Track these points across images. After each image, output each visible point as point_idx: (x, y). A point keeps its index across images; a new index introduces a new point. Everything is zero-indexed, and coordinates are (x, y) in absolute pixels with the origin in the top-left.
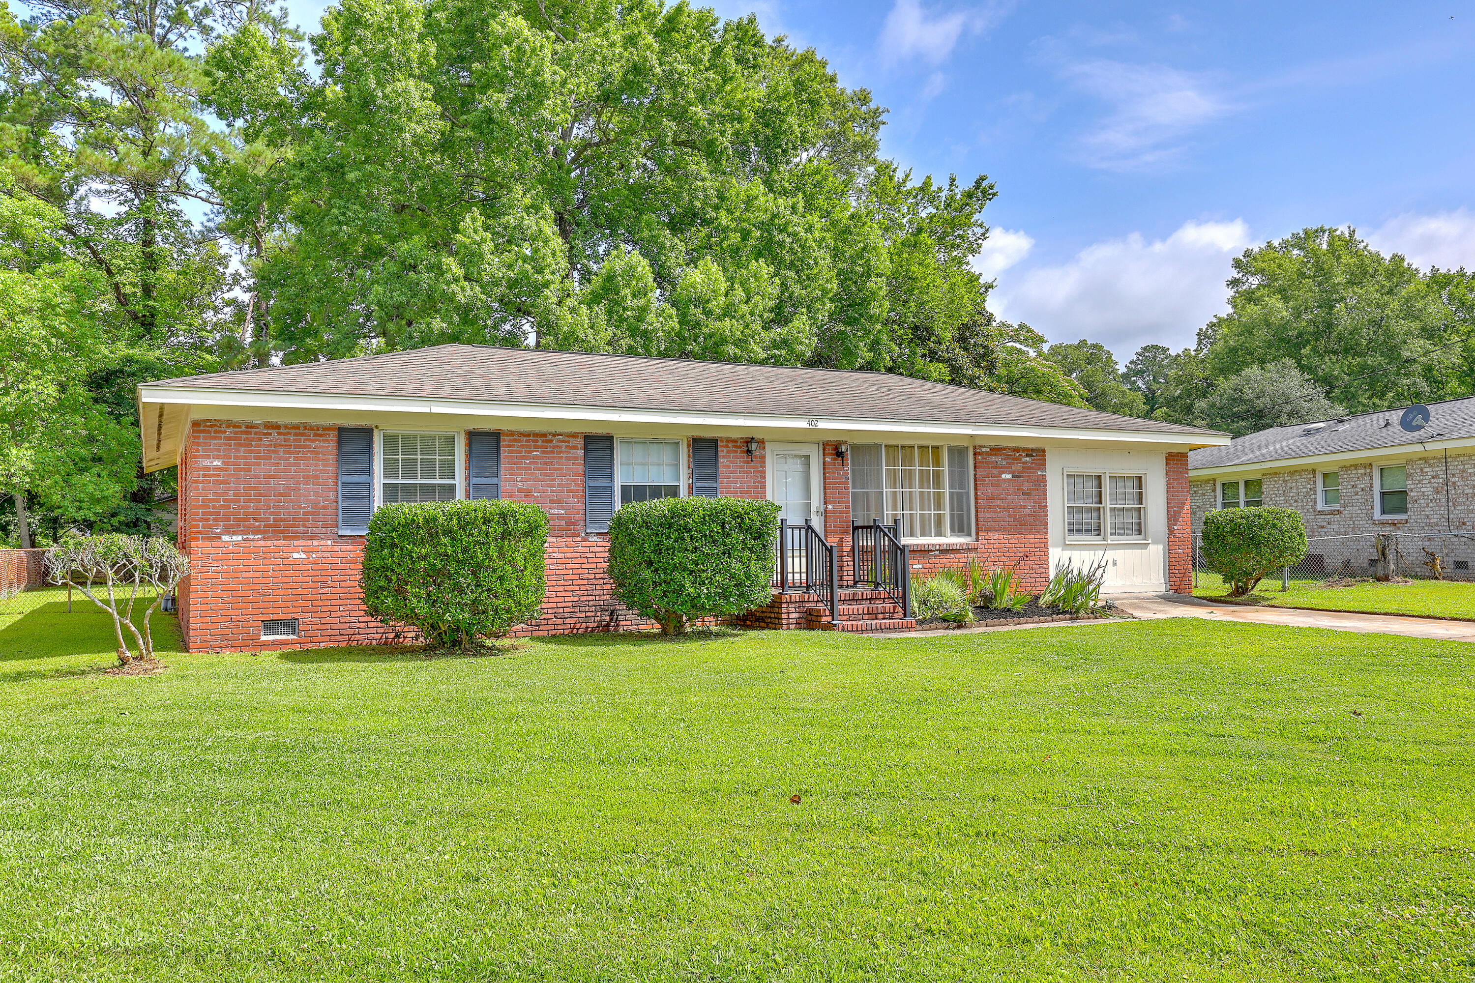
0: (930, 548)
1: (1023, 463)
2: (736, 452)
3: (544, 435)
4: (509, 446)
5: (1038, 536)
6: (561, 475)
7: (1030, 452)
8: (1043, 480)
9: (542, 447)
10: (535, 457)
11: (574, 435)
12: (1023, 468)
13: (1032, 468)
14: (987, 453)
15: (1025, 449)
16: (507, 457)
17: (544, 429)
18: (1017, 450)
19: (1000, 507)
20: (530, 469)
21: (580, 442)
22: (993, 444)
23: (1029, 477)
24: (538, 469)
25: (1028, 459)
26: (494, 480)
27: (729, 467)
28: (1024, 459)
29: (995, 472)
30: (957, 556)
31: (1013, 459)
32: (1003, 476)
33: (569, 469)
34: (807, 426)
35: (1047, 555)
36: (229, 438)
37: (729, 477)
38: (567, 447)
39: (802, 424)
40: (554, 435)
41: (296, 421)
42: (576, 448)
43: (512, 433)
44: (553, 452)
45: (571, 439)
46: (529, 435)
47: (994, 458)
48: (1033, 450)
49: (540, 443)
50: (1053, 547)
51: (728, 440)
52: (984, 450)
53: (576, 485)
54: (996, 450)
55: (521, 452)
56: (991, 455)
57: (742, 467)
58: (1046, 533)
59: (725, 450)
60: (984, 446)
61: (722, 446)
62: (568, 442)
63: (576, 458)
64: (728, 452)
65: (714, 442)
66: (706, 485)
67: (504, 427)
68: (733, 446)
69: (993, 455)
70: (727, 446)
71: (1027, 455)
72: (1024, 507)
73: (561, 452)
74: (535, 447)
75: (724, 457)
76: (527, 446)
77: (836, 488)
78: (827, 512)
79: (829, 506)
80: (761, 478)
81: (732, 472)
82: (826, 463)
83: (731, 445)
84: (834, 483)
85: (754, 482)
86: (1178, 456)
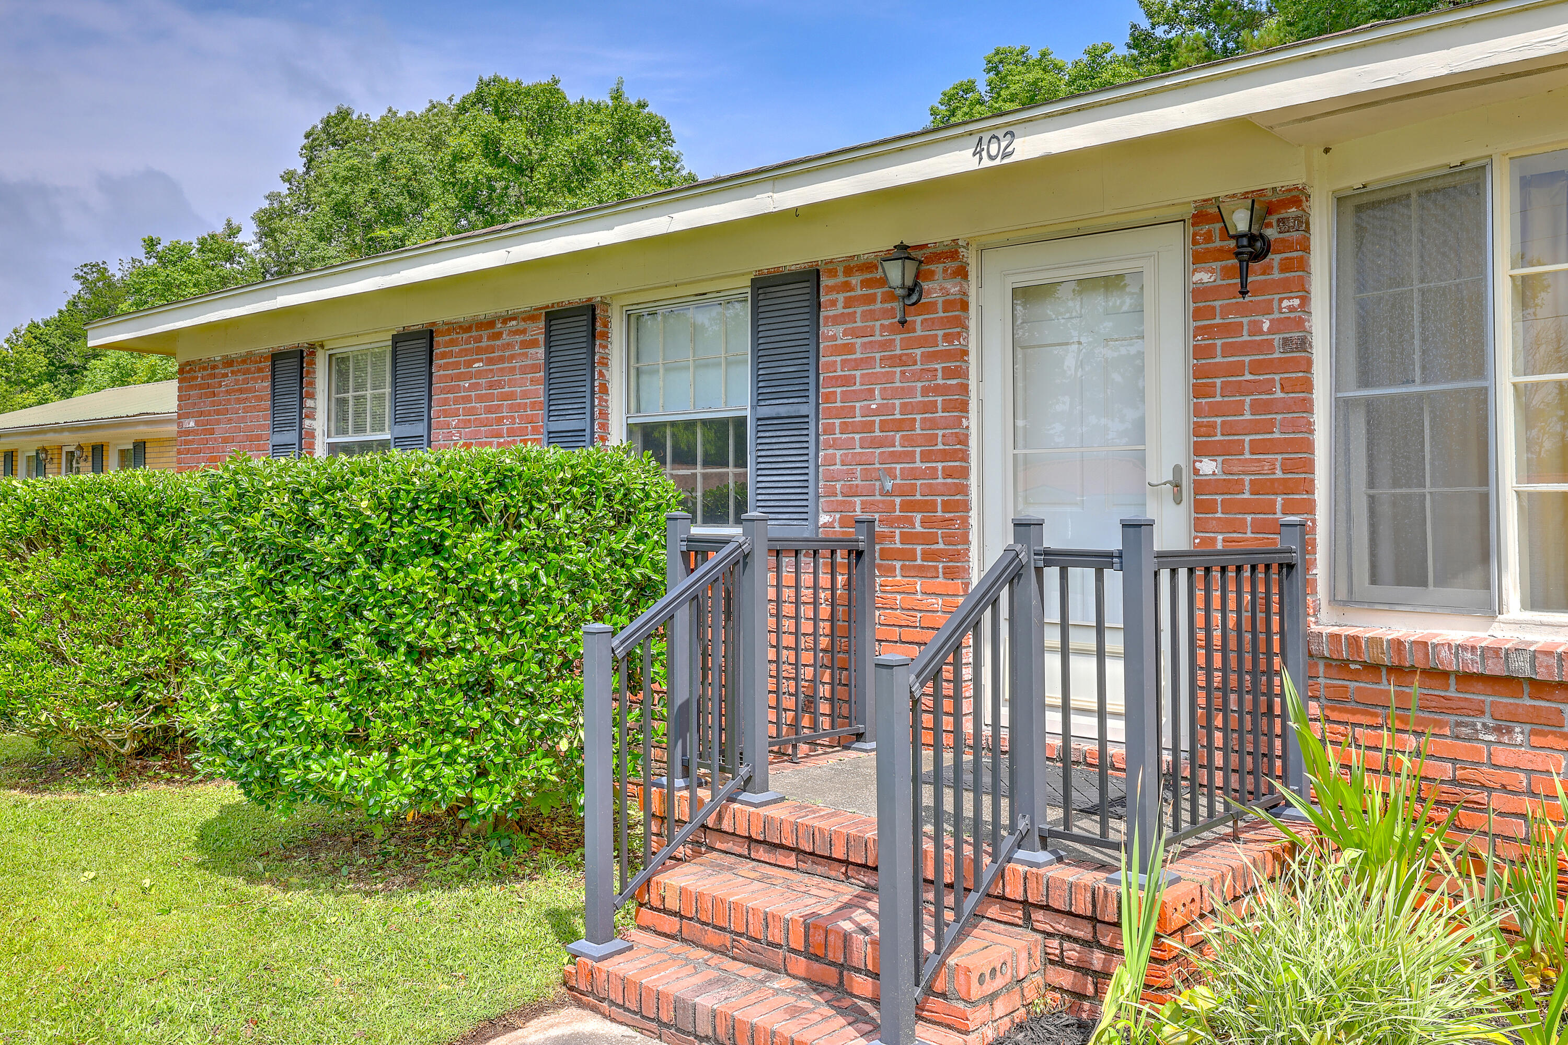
2: (871, 299)
3: (491, 324)
4: (442, 356)
6: (511, 408)
9: (486, 350)
10: (479, 374)
11: (531, 317)
16: (442, 379)
17: (490, 311)
20: (467, 399)
21: (537, 330)
24: (480, 398)
26: (420, 429)
27: (849, 349)
33: (525, 395)
34: (978, 163)
36: (200, 387)
37: (848, 381)
38: (523, 344)
40: (505, 320)
42: (533, 344)
43: (449, 328)
44: (502, 359)
45: (529, 325)
46: (468, 329)
49: (484, 344)
51: (852, 266)
53: (535, 424)
55: (457, 365)
57: (886, 345)
59: (841, 297)
61: (831, 289)
62: (524, 332)
63: (535, 368)
64: (848, 303)
65: (812, 278)
66: (783, 411)
67: (439, 318)
68: (866, 284)
70: (847, 287)
73: (512, 357)
74: (479, 351)
75: (836, 320)
76: (466, 352)
77: (1242, 389)
78: (1201, 486)
79: (1208, 467)
80: (949, 373)
81: (858, 364)
82: (1199, 293)
83: (855, 280)
84: (1237, 369)
85: (925, 391)
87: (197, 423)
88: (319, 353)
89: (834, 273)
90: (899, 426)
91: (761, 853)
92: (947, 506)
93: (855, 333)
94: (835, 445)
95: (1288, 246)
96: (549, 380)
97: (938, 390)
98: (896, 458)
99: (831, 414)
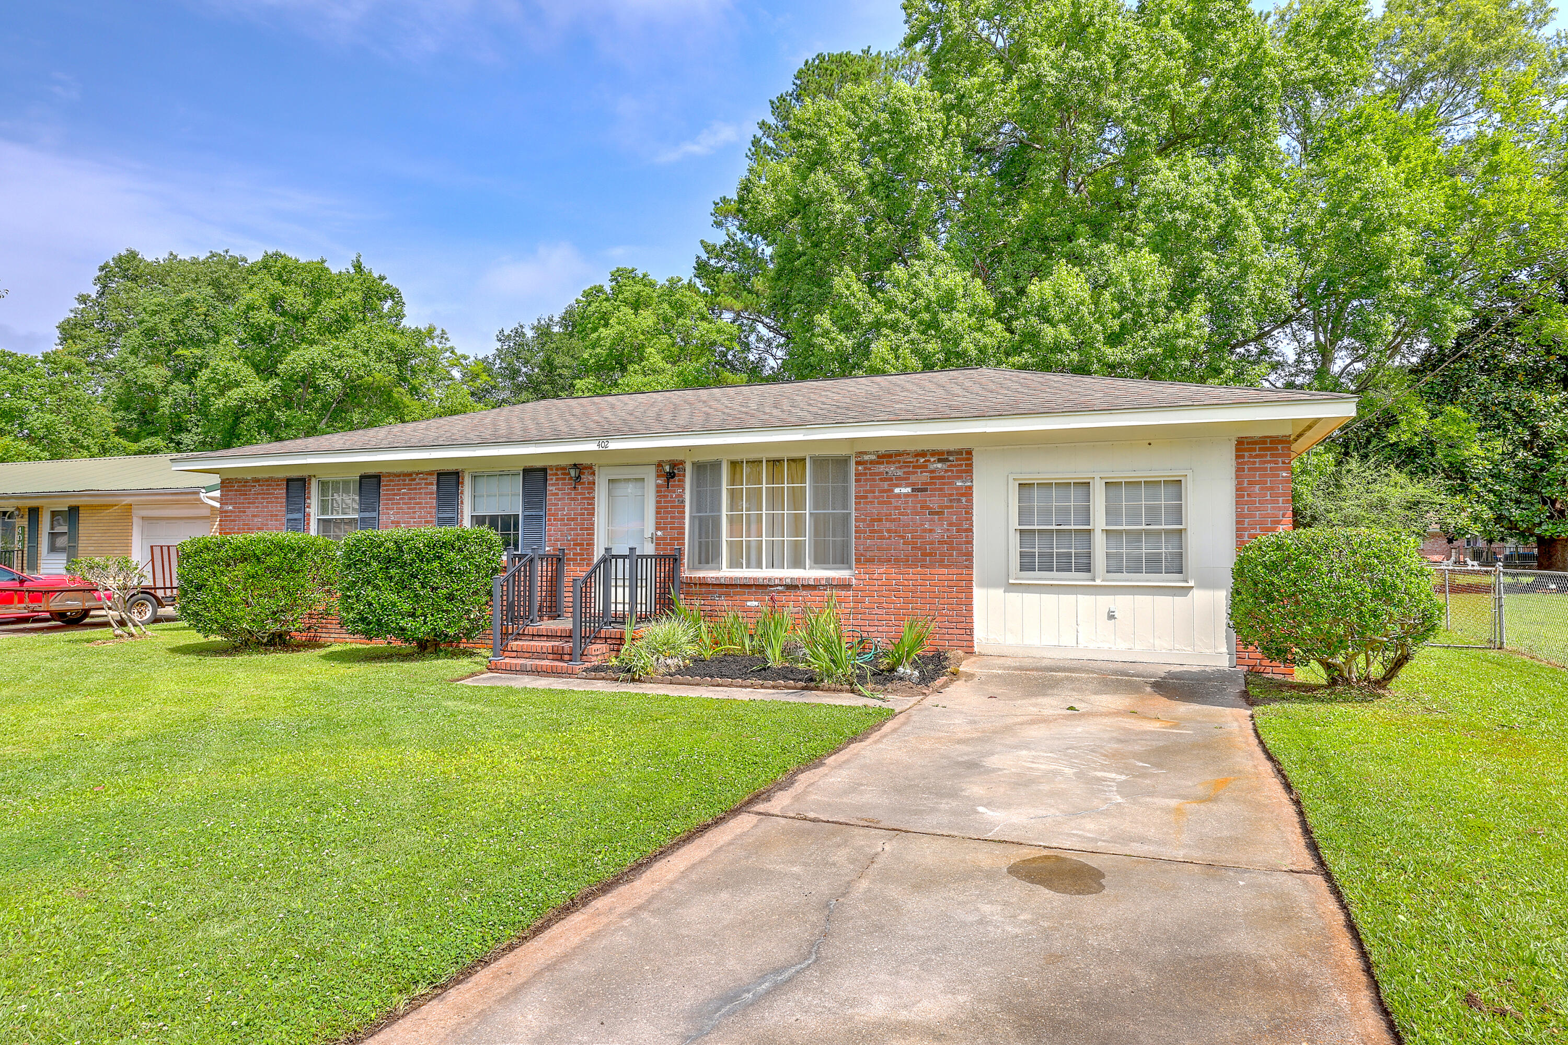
0: (766, 582)
1: (932, 472)
2: (564, 479)
3: (410, 475)
4: (386, 485)
5: (955, 571)
6: (420, 508)
7: (942, 456)
8: (968, 492)
9: (408, 485)
10: (404, 494)
11: (430, 473)
12: (931, 478)
13: (949, 477)
14: (872, 462)
15: (934, 453)
16: (385, 495)
17: (410, 470)
18: (923, 454)
19: (889, 531)
20: (399, 504)
21: (434, 479)
22: (882, 449)
23: (941, 490)
24: (405, 504)
25: (939, 465)
26: (374, 514)
27: (557, 494)
28: (932, 467)
29: (886, 485)
30: (813, 593)
31: (914, 467)
32: (897, 490)
33: (426, 503)
34: (597, 448)
35: (970, 597)
36: (236, 491)
37: (556, 505)
38: (426, 484)
39: (592, 446)
40: (417, 474)
41: (267, 476)
42: (432, 484)
43: (389, 475)
44: (415, 489)
45: (429, 477)
46: (399, 476)
47: (882, 468)
48: (949, 453)
49: (407, 482)
50: (988, 584)
51: (558, 468)
52: (866, 458)
53: (431, 517)
54: (886, 457)
55: (393, 490)
56: (878, 463)
57: (569, 494)
58: (970, 567)
59: (554, 478)
60: (865, 453)
61: (551, 475)
62: (426, 478)
63: (432, 493)
64: (557, 479)
65: (544, 470)
66: (534, 513)
67: (384, 470)
68: (562, 474)
69: (883, 463)
70: (556, 474)
71: (940, 461)
72: (931, 531)
73: (421, 489)
74: (404, 485)
75: (552, 485)
76: (398, 485)
77: (668, 512)
78: (657, 539)
79: (659, 533)
80: (589, 504)
81: (559, 500)
82: (658, 486)
83: (559, 473)
84: (666, 507)
85: (581, 509)
86: (1265, 443)
87: (234, 507)
88: (313, 480)
89: (552, 470)
90: (573, 519)
91: (536, 638)
92: (587, 544)
93: (558, 489)
94: (552, 525)
95: (679, 475)
96: (438, 498)
97: (585, 509)
98: (572, 529)
99: (550, 515)
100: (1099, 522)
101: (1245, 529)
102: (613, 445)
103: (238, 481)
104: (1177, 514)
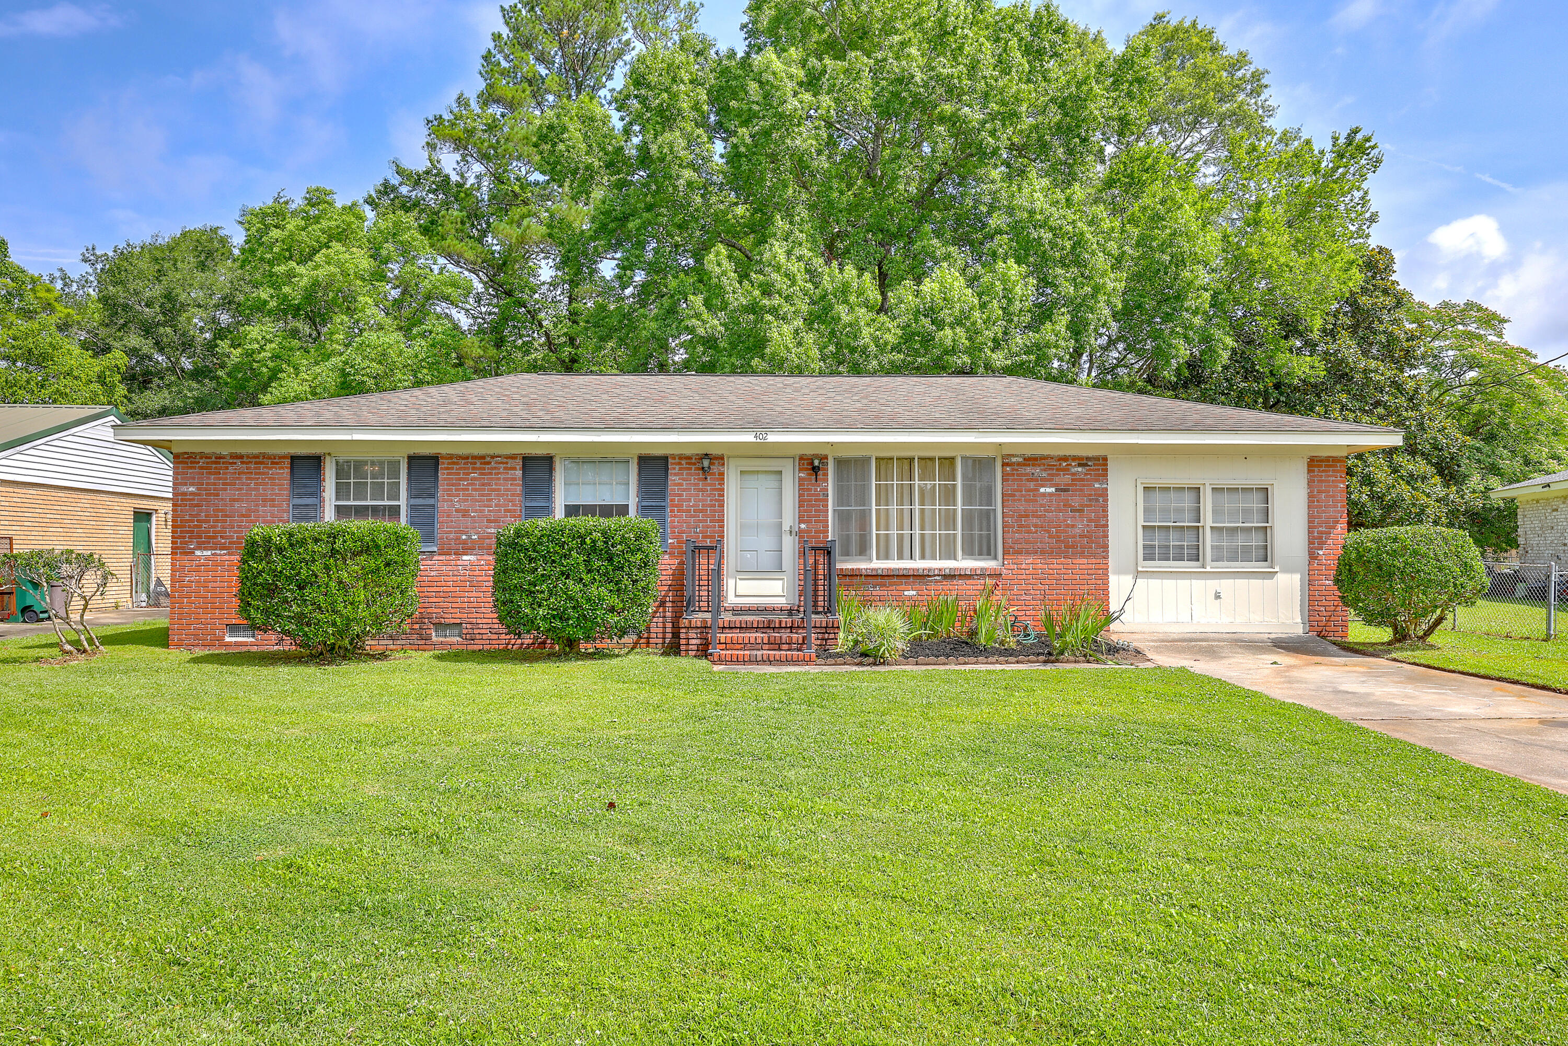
0: (926, 573)
1: (1073, 474)
2: (690, 469)
3: (483, 457)
4: (447, 469)
5: (1094, 561)
6: (498, 495)
7: (1083, 462)
8: (1104, 493)
9: (480, 469)
10: (474, 479)
11: (513, 457)
12: (1073, 480)
13: (1088, 480)
14: (1019, 464)
15: (1074, 458)
16: (445, 479)
17: (482, 452)
18: (1065, 458)
19: (1036, 526)
20: (468, 490)
21: (519, 463)
22: (1029, 453)
23: (1081, 490)
24: (476, 490)
25: (1080, 469)
26: (431, 501)
27: (681, 485)
28: (1074, 470)
29: (1032, 485)
30: (968, 582)
31: (1057, 470)
32: (1042, 490)
33: (508, 490)
34: (754, 440)
35: (1106, 584)
36: (201, 468)
37: (680, 495)
38: (505, 468)
39: (749, 438)
40: (493, 457)
41: (256, 451)
42: (515, 469)
43: (451, 457)
44: (491, 474)
45: (510, 461)
46: (467, 458)
47: (1028, 470)
48: (1088, 458)
49: (478, 465)
50: (1119, 572)
51: (681, 457)
52: (1014, 460)
53: (513, 505)
54: (1031, 460)
55: (459, 474)
56: (1025, 465)
57: (695, 485)
58: (1106, 557)
59: (677, 467)
60: (1013, 456)
61: (672, 464)
62: (507, 463)
63: (514, 479)
64: (680, 469)
65: (665, 459)
66: (654, 504)
67: (443, 451)
68: (686, 463)
69: (1029, 465)
70: (680, 464)
71: (1080, 465)
72: (1073, 526)
73: (499, 473)
74: (474, 469)
75: (675, 474)
76: (465, 469)
77: (812, 506)
78: (800, 531)
79: (803, 526)
80: (719, 496)
81: (684, 490)
82: (800, 479)
83: (683, 462)
84: (810, 501)
85: (711, 500)
86: (1328, 461)
87: (198, 489)
88: (328, 458)
89: (674, 458)
90: (701, 511)
92: (719, 536)
93: (684, 479)
94: (675, 516)
95: (824, 469)
96: (525, 485)
97: (716, 500)
98: (700, 521)
99: (673, 506)
100: (1208, 520)
101: (1315, 527)
102: (772, 438)
103: (203, 455)
104: (1266, 514)
